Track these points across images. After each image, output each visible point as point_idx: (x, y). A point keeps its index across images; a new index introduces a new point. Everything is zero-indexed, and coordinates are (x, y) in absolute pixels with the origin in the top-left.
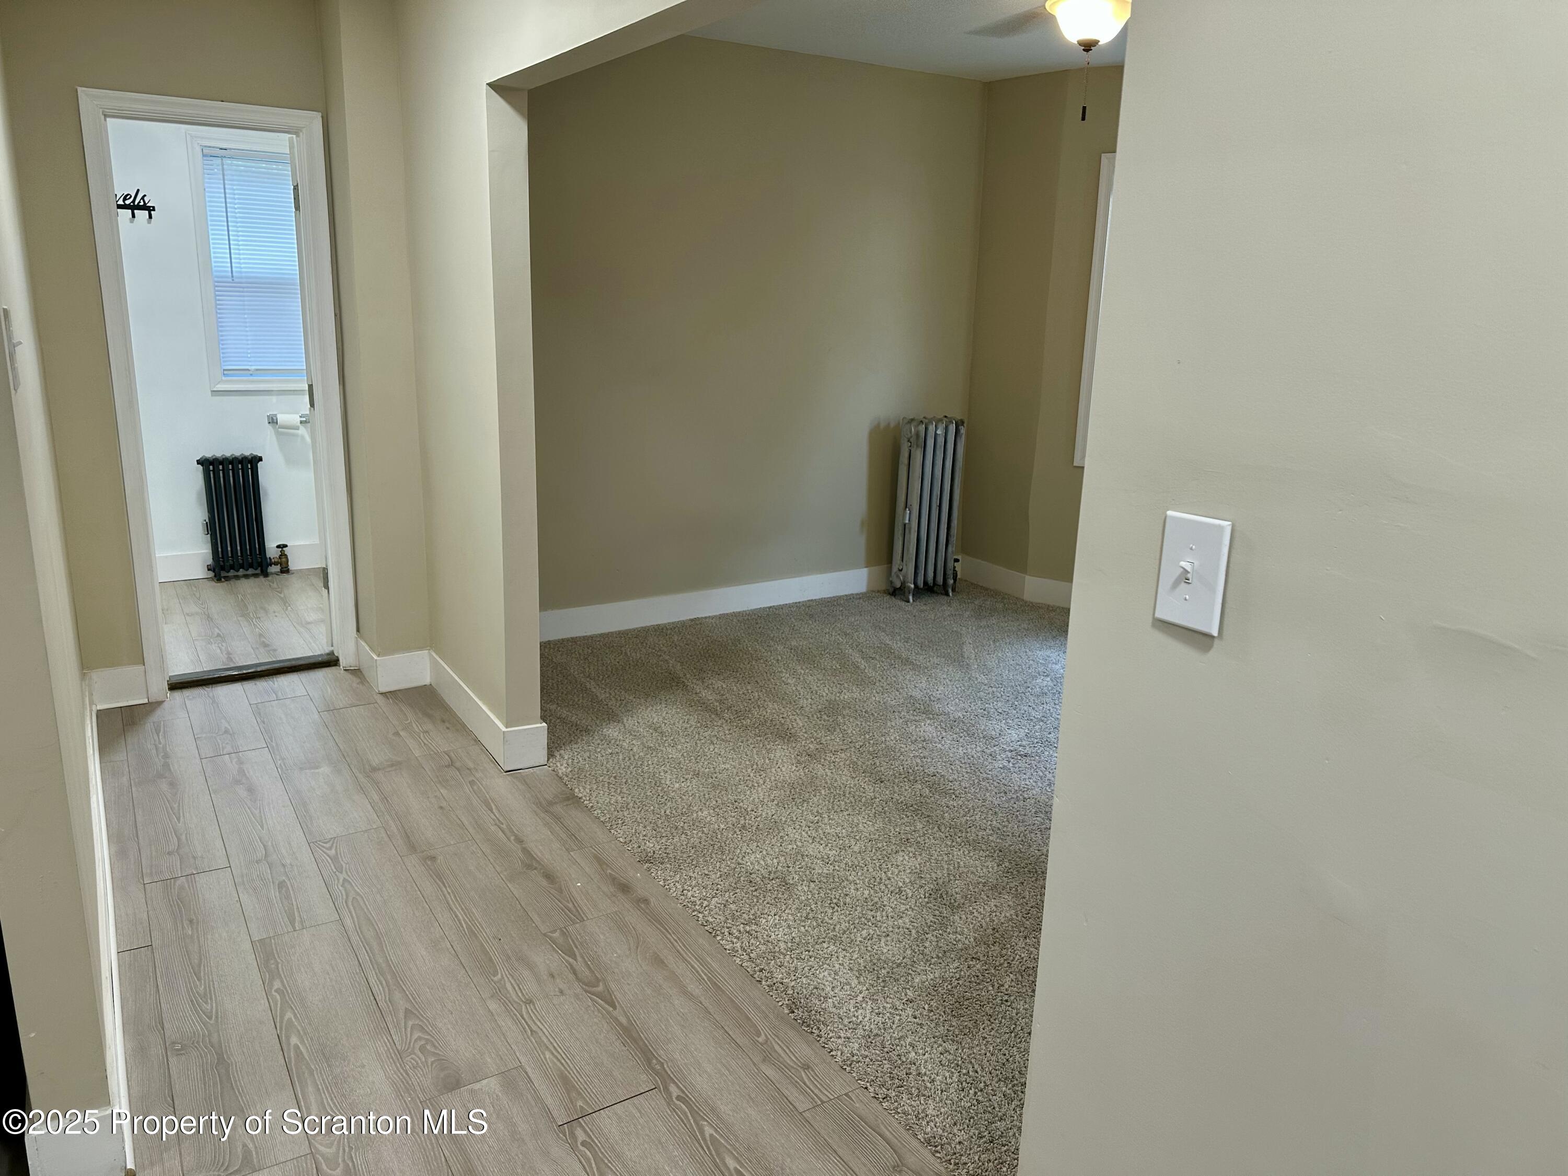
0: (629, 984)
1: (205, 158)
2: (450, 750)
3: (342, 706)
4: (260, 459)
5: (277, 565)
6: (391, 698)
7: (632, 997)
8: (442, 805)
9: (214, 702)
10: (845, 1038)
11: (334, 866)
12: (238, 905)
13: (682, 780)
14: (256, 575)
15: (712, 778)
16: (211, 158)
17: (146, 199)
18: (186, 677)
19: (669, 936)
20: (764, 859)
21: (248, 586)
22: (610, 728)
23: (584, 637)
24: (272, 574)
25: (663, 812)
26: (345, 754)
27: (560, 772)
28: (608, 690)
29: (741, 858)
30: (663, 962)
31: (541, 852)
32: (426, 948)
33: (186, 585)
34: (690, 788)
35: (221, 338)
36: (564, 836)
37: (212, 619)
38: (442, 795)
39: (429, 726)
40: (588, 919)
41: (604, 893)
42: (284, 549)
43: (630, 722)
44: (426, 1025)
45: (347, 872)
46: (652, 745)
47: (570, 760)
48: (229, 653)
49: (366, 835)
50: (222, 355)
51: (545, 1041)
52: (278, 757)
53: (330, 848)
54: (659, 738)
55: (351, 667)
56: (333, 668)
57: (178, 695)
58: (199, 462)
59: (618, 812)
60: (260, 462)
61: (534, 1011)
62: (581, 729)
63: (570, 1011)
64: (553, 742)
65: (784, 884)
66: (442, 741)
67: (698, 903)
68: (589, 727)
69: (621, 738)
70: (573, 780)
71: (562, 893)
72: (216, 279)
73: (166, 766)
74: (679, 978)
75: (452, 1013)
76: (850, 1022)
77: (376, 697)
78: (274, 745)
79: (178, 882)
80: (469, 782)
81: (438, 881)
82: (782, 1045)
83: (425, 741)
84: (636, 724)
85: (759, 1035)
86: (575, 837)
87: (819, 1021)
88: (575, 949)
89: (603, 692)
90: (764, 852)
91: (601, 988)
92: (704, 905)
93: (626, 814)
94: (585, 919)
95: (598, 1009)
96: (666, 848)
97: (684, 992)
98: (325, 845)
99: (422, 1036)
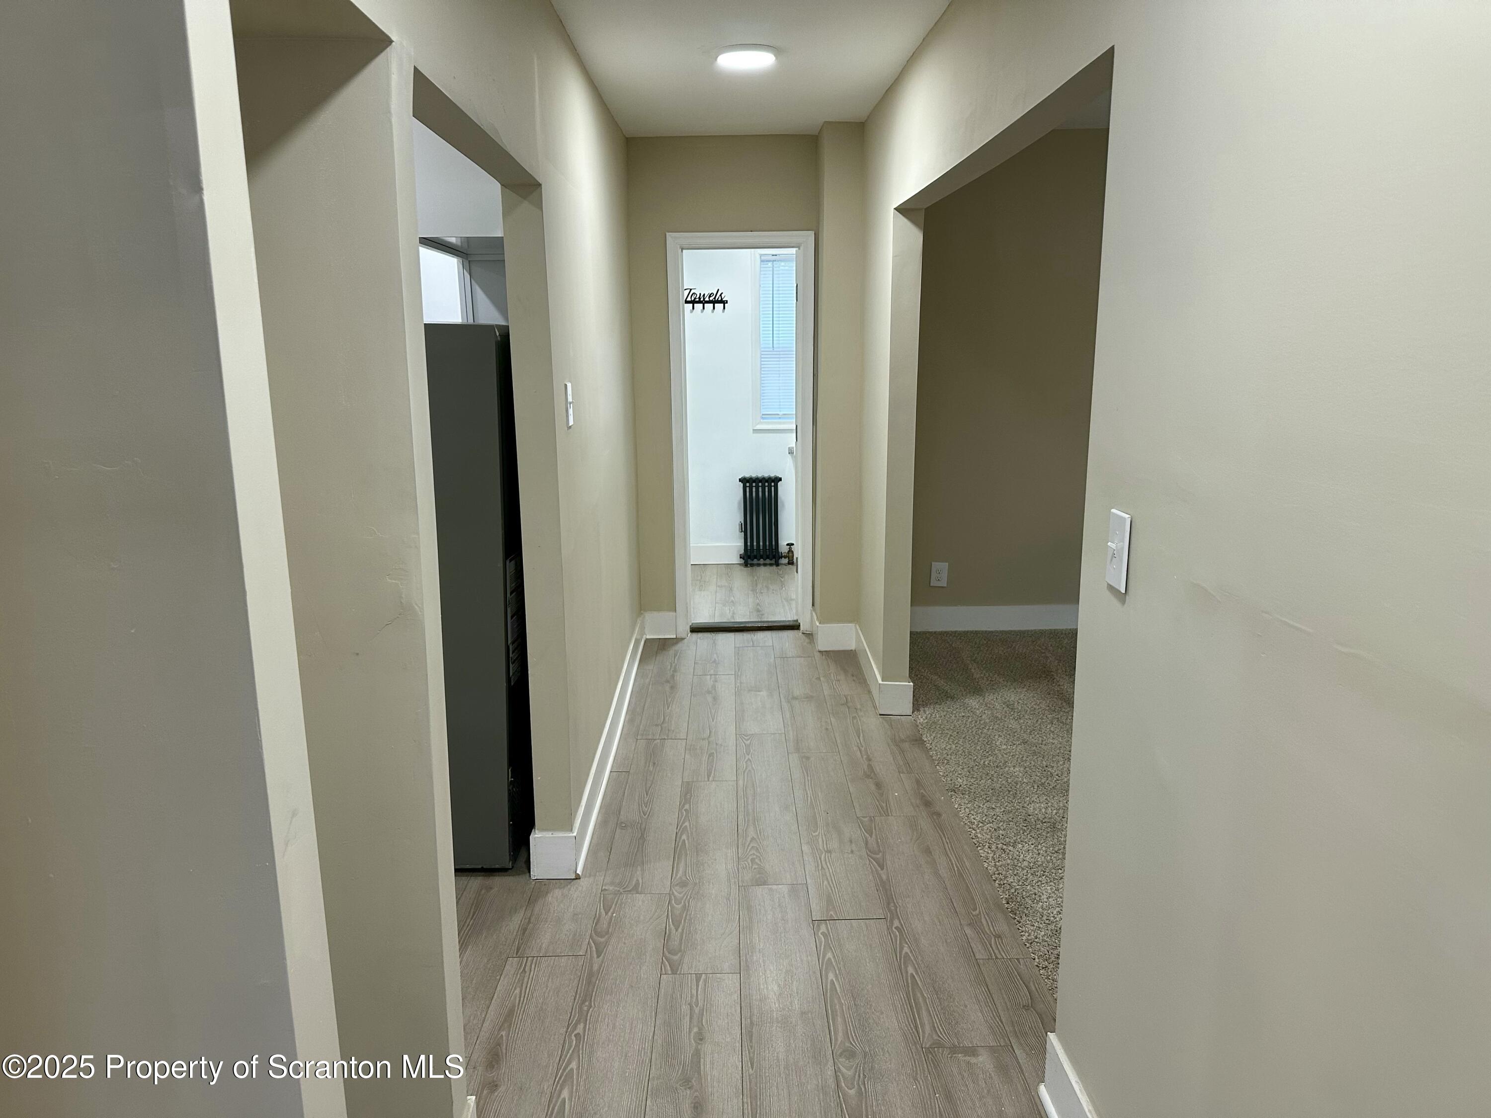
0: (899, 859)
1: (762, 263)
2: (849, 695)
3: (791, 656)
4: (780, 479)
5: (786, 558)
6: (825, 655)
7: (897, 866)
8: (828, 727)
9: (714, 642)
10: (1037, 927)
11: (746, 750)
12: (683, 761)
13: (1010, 743)
14: (771, 565)
15: (1036, 747)
16: (767, 263)
17: (723, 296)
18: (702, 624)
19: (944, 839)
20: (1046, 808)
21: (764, 572)
22: (972, 699)
23: (986, 631)
24: (782, 564)
25: (982, 762)
26: (780, 685)
27: (918, 721)
28: (984, 672)
29: (1027, 804)
30: (930, 852)
31: (880, 769)
32: (780, 808)
33: (725, 567)
34: (1014, 751)
35: (763, 392)
36: (901, 763)
37: (732, 591)
38: (831, 721)
39: (842, 677)
40: (892, 816)
41: (911, 803)
42: (792, 546)
43: (989, 697)
44: (761, 848)
45: (751, 756)
46: (999, 716)
47: (929, 715)
48: (734, 613)
49: (773, 736)
50: (762, 404)
51: (828, 875)
52: (738, 681)
53: (748, 740)
54: (1008, 712)
55: (806, 631)
56: (796, 631)
57: (695, 635)
58: (740, 480)
59: (948, 755)
60: (780, 482)
61: (829, 857)
62: (949, 696)
63: (852, 863)
64: (923, 701)
65: (1052, 827)
66: (846, 688)
67: (976, 823)
68: (955, 696)
69: (977, 707)
70: (925, 728)
71: (882, 797)
72: (762, 350)
73: (673, 676)
74: (937, 865)
75: (778, 846)
76: (1047, 920)
77: (815, 653)
78: (739, 673)
79: (655, 742)
80: (853, 717)
81: (804, 771)
82: (988, 920)
83: (835, 687)
84: (995, 699)
85: (975, 909)
86: (909, 765)
87: (1023, 913)
88: (874, 830)
89: (980, 673)
90: (1049, 804)
91: (879, 856)
92: (979, 826)
93: (952, 758)
94: (890, 815)
95: (871, 867)
96: (971, 785)
97: (936, 873)
98: (745, 737)
99: (756, 853)
